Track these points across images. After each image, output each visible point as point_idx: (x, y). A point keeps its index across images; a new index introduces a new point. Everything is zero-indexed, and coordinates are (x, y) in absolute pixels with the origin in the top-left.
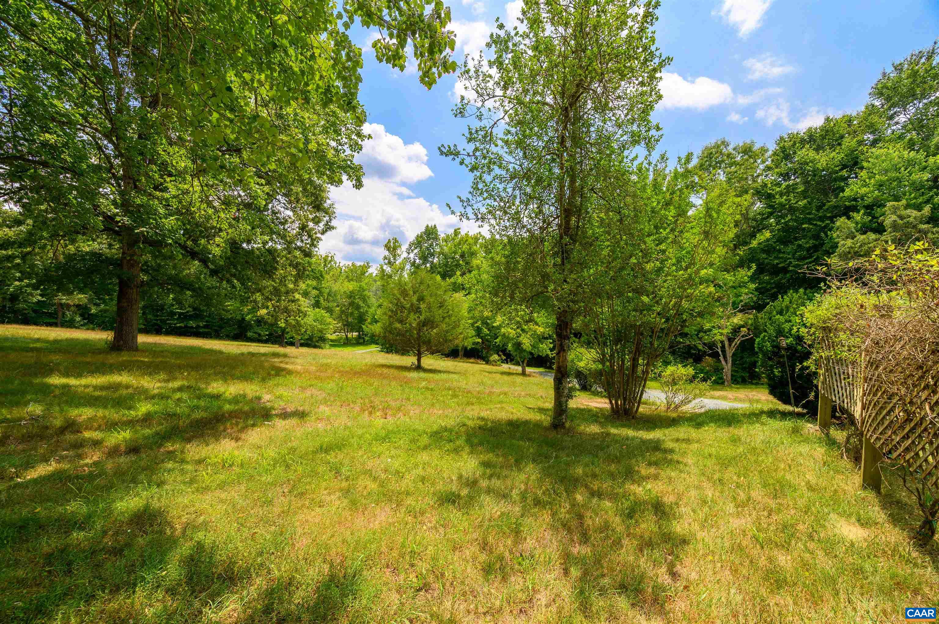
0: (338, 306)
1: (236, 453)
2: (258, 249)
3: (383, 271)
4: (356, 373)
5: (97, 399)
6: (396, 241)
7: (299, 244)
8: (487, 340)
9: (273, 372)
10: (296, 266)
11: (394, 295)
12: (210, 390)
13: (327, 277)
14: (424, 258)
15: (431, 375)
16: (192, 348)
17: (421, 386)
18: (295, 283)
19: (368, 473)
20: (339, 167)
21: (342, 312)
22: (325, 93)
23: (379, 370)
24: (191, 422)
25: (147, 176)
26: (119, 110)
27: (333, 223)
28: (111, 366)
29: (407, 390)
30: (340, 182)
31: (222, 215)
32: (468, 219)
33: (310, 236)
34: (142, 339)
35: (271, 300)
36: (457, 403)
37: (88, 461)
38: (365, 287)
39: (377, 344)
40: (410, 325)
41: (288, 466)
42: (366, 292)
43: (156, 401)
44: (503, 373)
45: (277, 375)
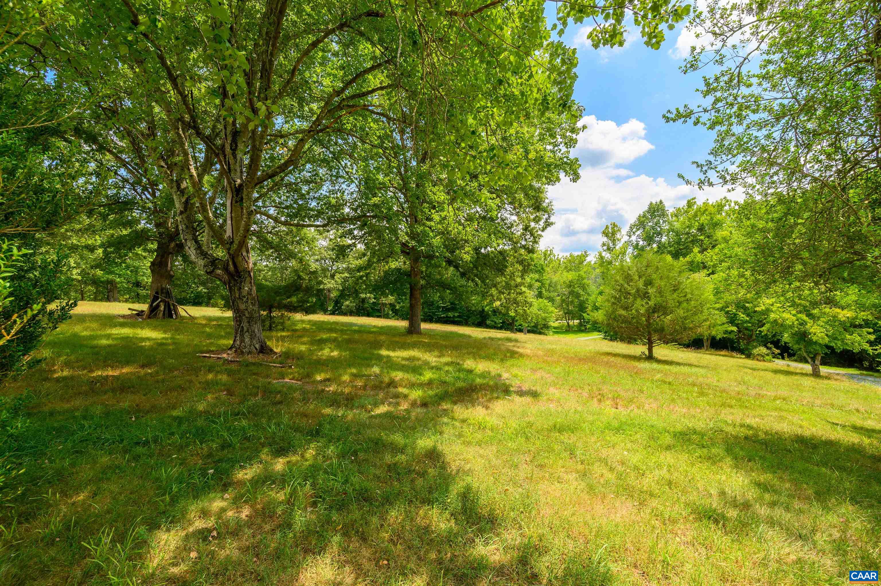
0: (559, 295)
1: (487, 418)
2: (492, 252)
3: (602, 258)
4: (580, 360)
5: (403, 366)
6: (614, 225)
7: (523, 243)
8: (746, 329)
9: (508, 355)
10: (521, 262)
11: (616, 281)
12: (465, 366)
13: (547, 269)
14: (649, 239)
15: (667, 367)
16: (451, 333)
17: (655, 378)
18: (522, 277)
19: (604, 461)
20: (556, 166)
21: (563, 301)
22: (542, 104)
23: (605, 359)
24: (456, 390)
25: (422, 211)
26: (406, 171)
27: (552, 219)
28: (409, 344)
29: (638, 381)
30: (558, 179)
31: (468, 229)
32: (711, 184)
33: (532, 235)
34: (424, 326)
35: (503, 293)
36: (708, 403)
37: (402, 408)
38: (584, 275)
39: (599, 331)
40: (637, 311)
41: (527, 438)
42: (585, 281)
43: (434, 371)
44: (776, 372)
45: (512, 357)
